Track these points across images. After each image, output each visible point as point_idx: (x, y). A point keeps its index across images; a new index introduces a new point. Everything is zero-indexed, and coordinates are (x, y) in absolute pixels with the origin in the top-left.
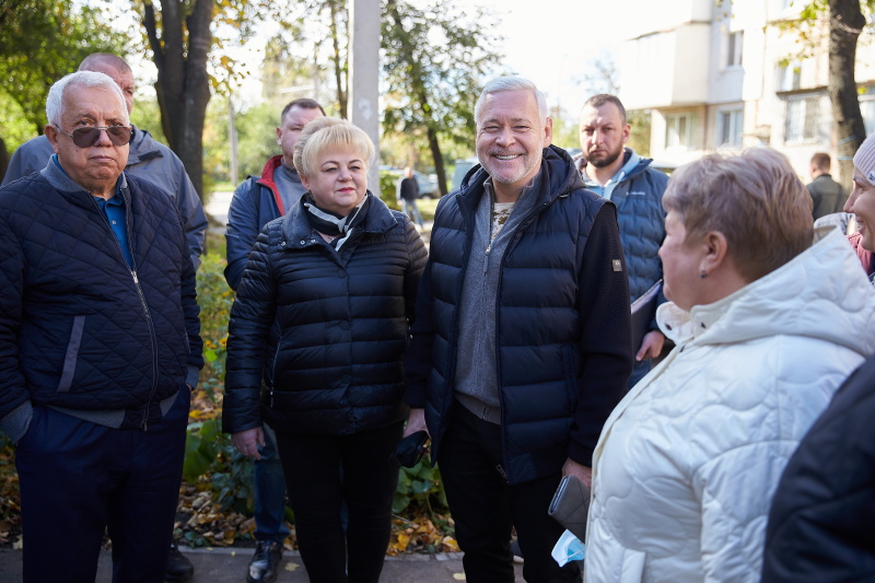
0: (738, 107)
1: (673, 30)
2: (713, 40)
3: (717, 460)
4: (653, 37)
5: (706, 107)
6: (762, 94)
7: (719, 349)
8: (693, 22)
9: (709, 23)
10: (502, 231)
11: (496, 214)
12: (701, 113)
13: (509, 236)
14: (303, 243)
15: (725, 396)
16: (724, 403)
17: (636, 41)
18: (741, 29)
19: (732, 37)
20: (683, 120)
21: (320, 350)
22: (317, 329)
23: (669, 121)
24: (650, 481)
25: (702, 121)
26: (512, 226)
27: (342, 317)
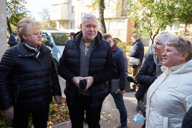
0: (74, 21)
1: (61, 4)
2: (68, 7)
3: (190, 96)
4: (57, 5)
5: (68, 21)
6: (78, 19)
7: (180, 74)
8: (65, 3)
9: (68, 4)
10: (88, 50)
11: (86, 46)
12: (67, 22)
13: (90, 51)
14: (27, 55)
15: (188, 83)
16: (187, 85)
17: (53, 6)
18: (74, 6)
19: (72, 7)
20: (63, 23)
21: (35, 87)
22: (33, 81)
23: (60, 23)
24: (172, 102)
25: (67, 24)
26: (91, 49)
27: (41, 77)
